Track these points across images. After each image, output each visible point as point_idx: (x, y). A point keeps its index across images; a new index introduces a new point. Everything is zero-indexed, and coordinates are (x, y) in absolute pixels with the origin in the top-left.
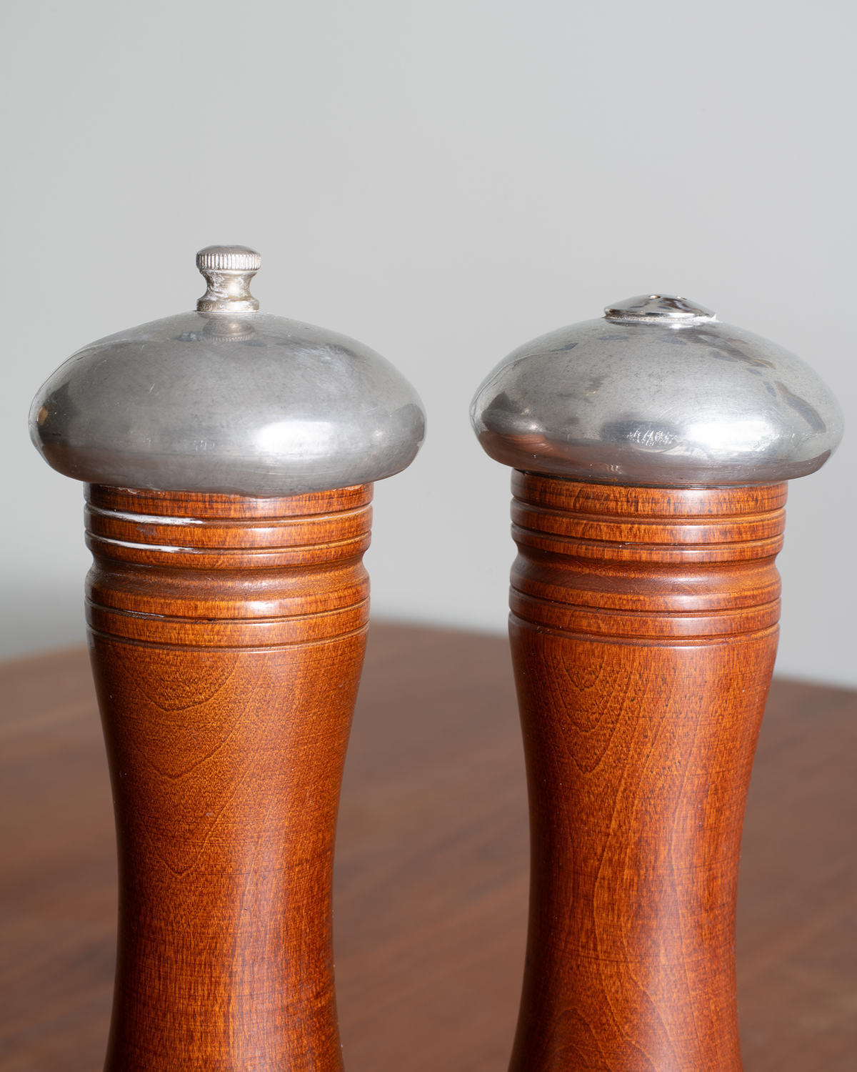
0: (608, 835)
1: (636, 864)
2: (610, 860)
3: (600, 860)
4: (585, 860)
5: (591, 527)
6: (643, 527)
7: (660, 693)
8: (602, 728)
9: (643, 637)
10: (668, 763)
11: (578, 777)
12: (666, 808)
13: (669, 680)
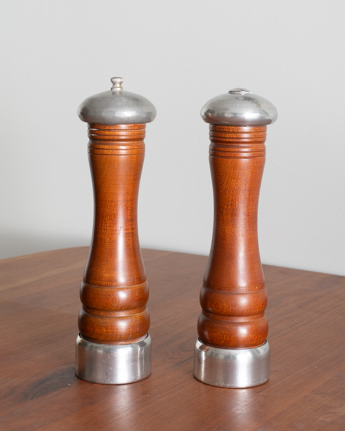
0: (226, 199)
1: (231, 205)
2: (226, 204)
3: (224, 204)
4: (222, 205)
5: (221, 134)
6: (231, 134)
7: (235, 168)
8: (224, 176)
9: (231, 157)
10: (237, 183)
11: (220, 187)
12: (237, 193)
13: (236, 166)
